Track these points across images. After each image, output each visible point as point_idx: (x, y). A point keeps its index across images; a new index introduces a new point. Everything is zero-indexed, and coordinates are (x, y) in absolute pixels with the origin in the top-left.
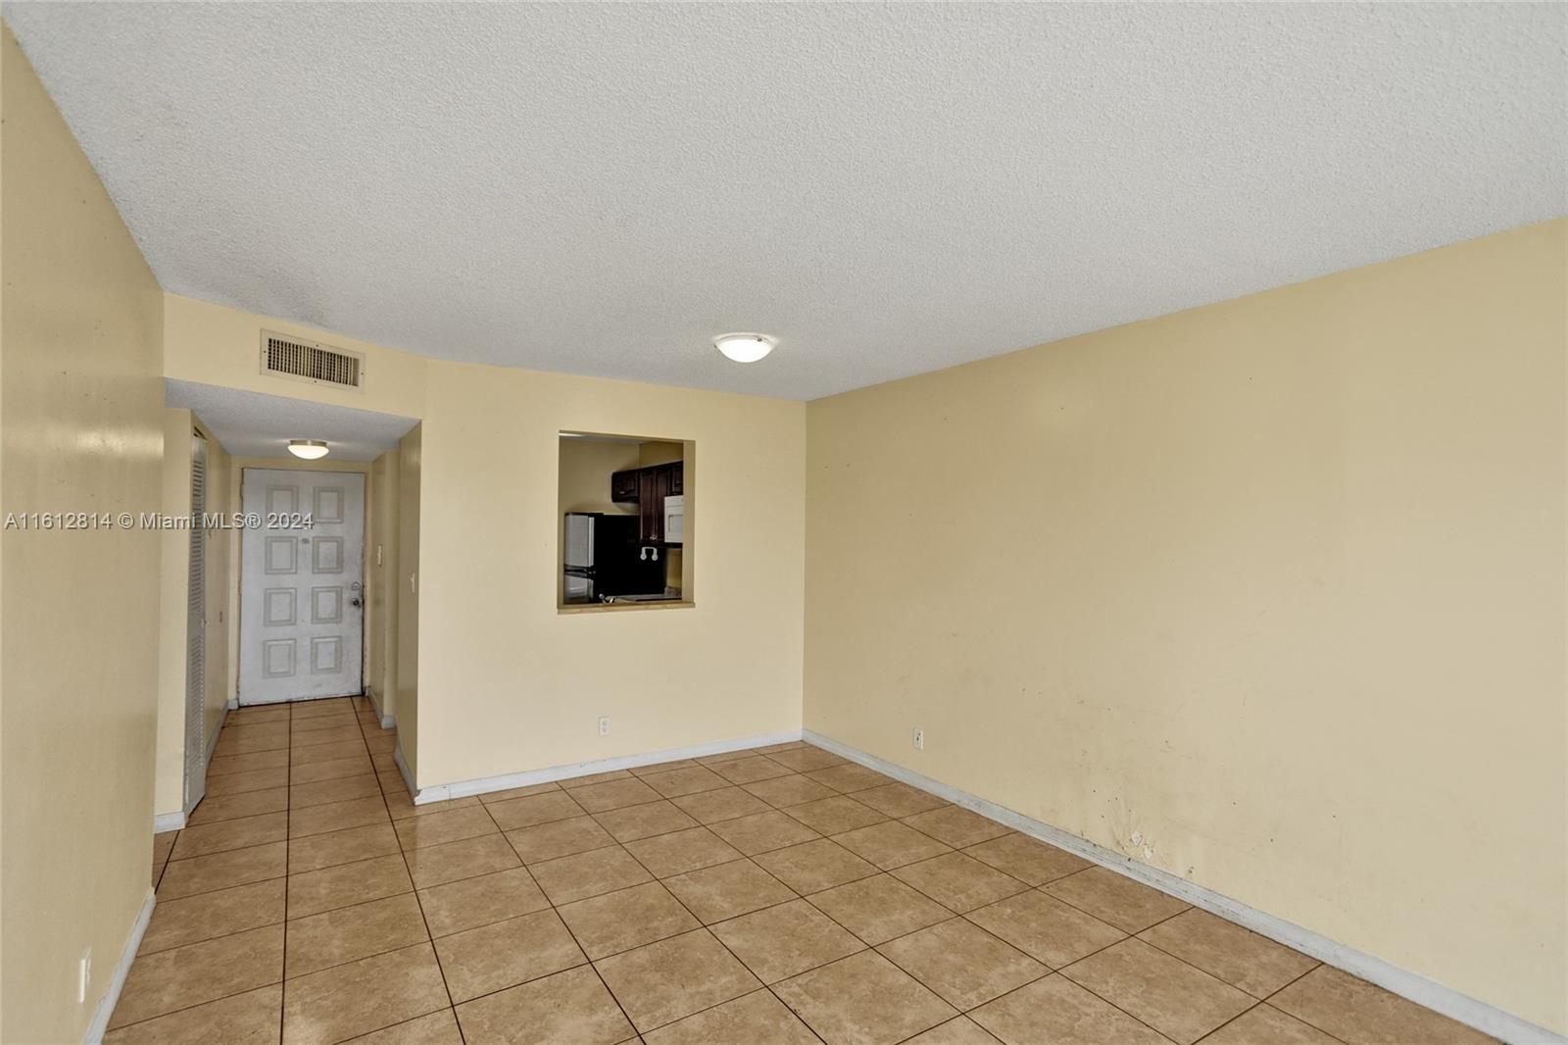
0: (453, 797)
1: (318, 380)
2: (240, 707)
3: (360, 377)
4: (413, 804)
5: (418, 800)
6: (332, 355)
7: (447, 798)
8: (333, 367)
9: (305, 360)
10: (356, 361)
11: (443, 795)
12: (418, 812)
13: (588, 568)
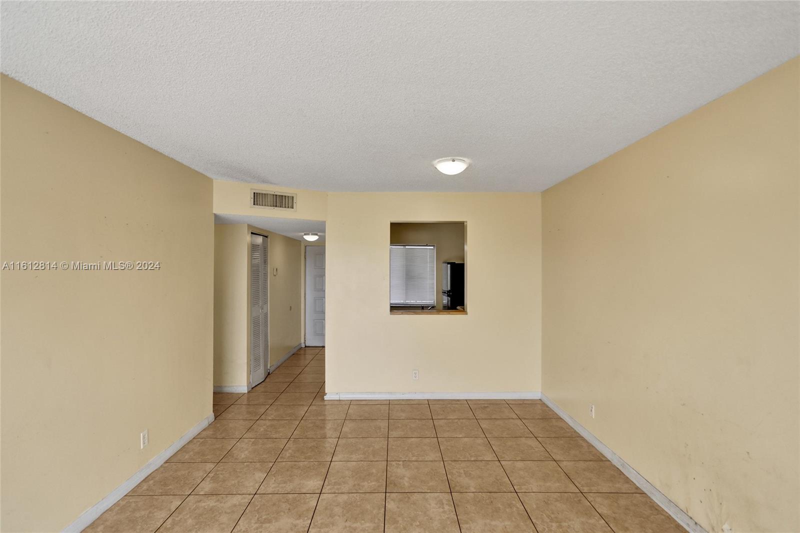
0: (341, 399)
1: (275, 208)
2: (306, 347)
3: (294, 204)
4: (323, 399)
5: (326, 398)
6: (282, 196)
7: (338, 399)
8: (282, 201)
9: (270, 199)
10: (293, 197)
11: (336, 397)
12: (326, 403)
13: (448, 291)
